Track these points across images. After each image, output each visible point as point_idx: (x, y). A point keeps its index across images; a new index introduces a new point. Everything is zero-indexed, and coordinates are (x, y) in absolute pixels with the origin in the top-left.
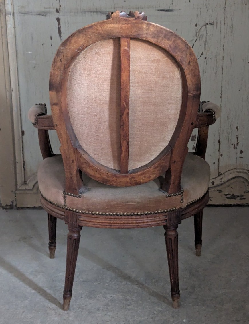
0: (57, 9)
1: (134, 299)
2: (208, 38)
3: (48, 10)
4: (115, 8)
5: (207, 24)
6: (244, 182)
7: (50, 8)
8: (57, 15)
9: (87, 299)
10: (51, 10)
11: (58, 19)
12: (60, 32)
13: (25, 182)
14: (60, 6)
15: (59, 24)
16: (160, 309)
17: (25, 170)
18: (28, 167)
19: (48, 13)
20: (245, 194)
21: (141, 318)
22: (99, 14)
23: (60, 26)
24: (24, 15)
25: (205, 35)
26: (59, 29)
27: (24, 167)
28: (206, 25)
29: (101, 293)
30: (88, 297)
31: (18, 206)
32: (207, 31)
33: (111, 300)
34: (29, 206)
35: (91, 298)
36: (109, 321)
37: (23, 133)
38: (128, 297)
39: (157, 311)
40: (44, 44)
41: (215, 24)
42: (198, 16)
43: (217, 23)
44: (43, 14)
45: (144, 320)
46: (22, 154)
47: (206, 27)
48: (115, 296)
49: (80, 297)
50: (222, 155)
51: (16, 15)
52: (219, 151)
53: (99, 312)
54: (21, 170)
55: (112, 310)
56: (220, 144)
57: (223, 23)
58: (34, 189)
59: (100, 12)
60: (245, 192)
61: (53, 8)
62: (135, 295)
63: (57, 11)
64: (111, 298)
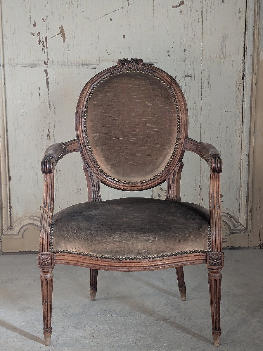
0: (45, 61)
1: (119, 328)
2: (186, 89)
3: (37, 62)
4: (99, 61)
5: (186, 76)
6: (225, 225)
7: (38, 60)
8: (45, 67)
9: (74, 330)
10: (39, 62)
11: (46, 71)
12: (47, 83)
13: (11, 226)
14: (48, 59)
15: (47, 75)
16: (143, 336)
17: (11, 214)
18: (14, 212)
19: (36, 65)
20: (225, 237)
21: (125, 343)
22: (85, 66)
23: (47, 77)
24: (13, 66)
25: (184, 86)
26: (47, 80)
27: (10, 212)
28: (184, 77)
29: (87, 324)
30: (75, 328)
31: (3, 251)
32: (185, 82)
33: (97, 329)
34: (14, 251)
35: (77, 328)
36: (95, 347)
37: (10, 178)
38: (113, 327)
39: (140, 338)
40: (32, 93)
41: (193, 76)
42: (177, 69)
43: (195, 75)
44: (33, 66)
45: (128, 345)
46: (8, 198)
47: (184, 79)
48: (100, 326)
49: (67, 328)
50: (203, 199)
51: (6, 66)
52: (200, 195)
53: (86, 340)
54: (8, 214)
55: (97, 337)
56: (200, 188)
57: (200, 75)
58: (19, 233)
59: (86, 65)
60: (225, 235)
61: (42, 61)
62: (120, 325)
63: (45, 63)
64: (97, 328)
